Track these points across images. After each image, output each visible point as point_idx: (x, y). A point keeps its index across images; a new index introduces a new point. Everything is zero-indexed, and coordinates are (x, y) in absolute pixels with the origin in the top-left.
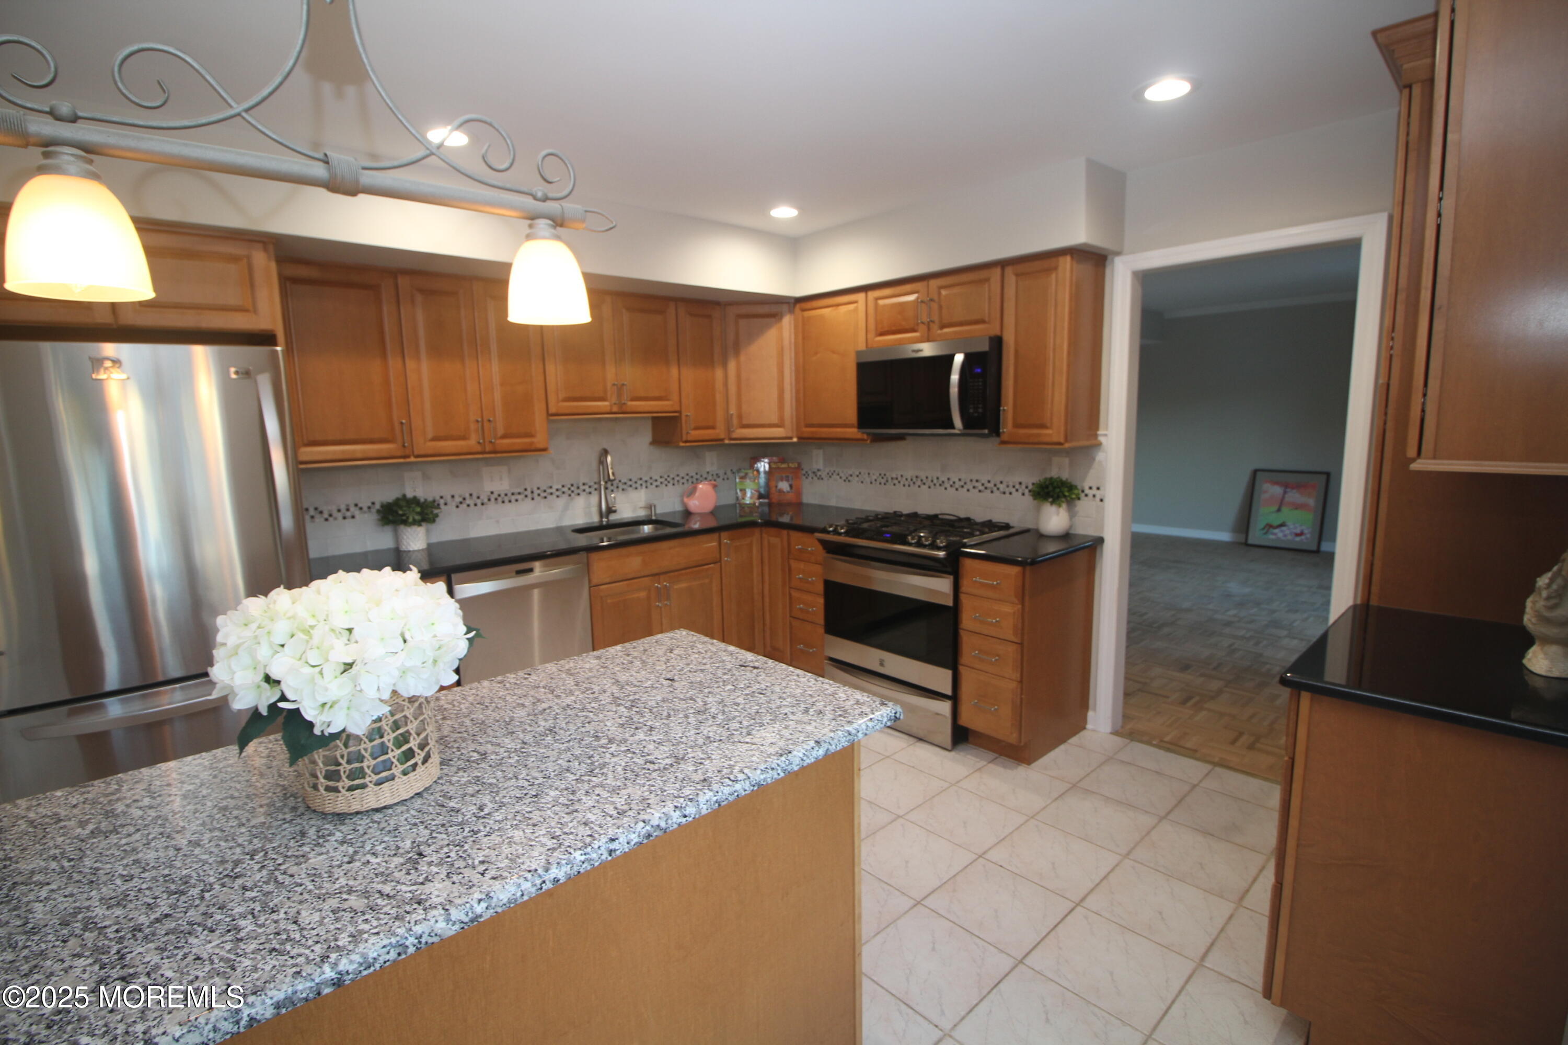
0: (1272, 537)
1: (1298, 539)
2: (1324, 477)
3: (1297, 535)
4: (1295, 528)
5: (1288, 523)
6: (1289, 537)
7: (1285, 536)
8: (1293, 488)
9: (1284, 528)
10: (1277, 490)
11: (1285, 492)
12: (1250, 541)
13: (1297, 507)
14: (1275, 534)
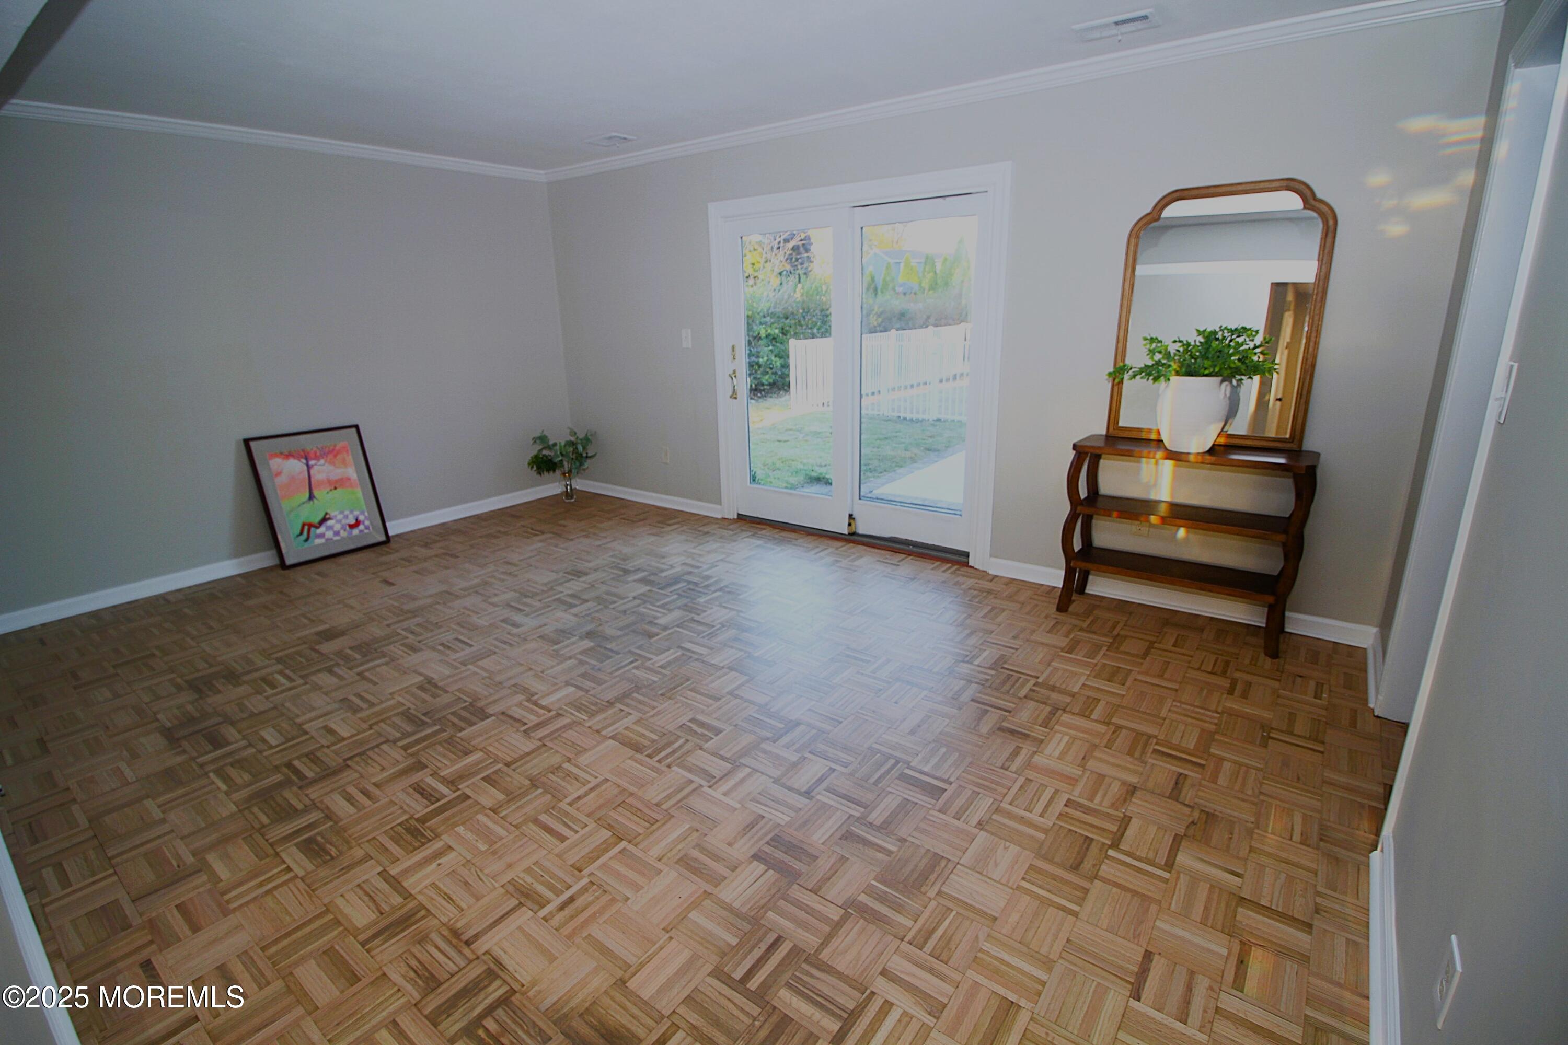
0: (318, 541)
1: (355, 532)
2: (354, 430)
3: (352, 527)
4: (346, 517)
5: (333, 513)
6: (343, 534)
7: (337, 533)
8: (317, 458)
9: (330, 523)
10: (296, 466)
11: (309, 467)
12: (289, 561)
13: (335, 485)
14: (322, 536)
